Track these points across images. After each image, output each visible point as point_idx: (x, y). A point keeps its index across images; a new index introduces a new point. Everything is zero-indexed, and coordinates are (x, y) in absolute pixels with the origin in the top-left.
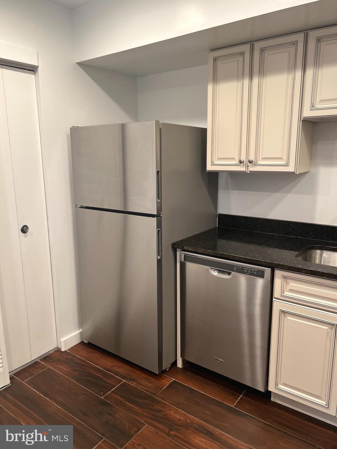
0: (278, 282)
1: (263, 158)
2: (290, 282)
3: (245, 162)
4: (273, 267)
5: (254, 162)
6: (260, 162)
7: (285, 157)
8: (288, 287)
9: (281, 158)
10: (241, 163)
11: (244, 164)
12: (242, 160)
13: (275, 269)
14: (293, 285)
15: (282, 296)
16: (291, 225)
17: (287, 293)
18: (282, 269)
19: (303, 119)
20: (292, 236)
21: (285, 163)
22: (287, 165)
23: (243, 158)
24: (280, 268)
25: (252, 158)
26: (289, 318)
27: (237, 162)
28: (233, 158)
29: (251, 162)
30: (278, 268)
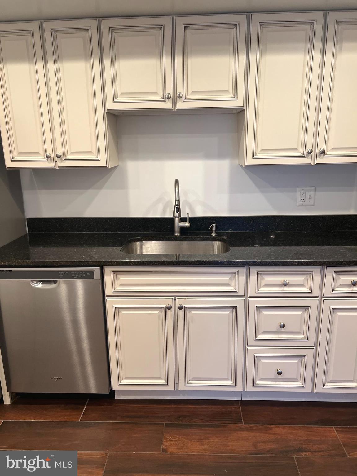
0: (108, 279)
1: (72, 152)
2: (120, 277)
3: (52, 156)
4: (101, 265)
5: (62, 156)
6: (69, 157)
7: (95, 151)
8: (119, 283)
9: (91, 152)
10: (48, 158)
11: (51, 160)
12: (48, 154)
13: (104, 266)
14: (124, 279)
15: (114, 292)
16: (108, 221)
17: (119, 289)
18: (111, 265)
19: (107, 111)
20: (111, 232)
21: (96, 157)
22: (98, 159)
23: (50, 152)
24: (109, 265)
25: (59, 152)
26: (123, 312)
27: (43, 158)
28: (38, 153)
29: (59, 157)
30: (107, 265)
